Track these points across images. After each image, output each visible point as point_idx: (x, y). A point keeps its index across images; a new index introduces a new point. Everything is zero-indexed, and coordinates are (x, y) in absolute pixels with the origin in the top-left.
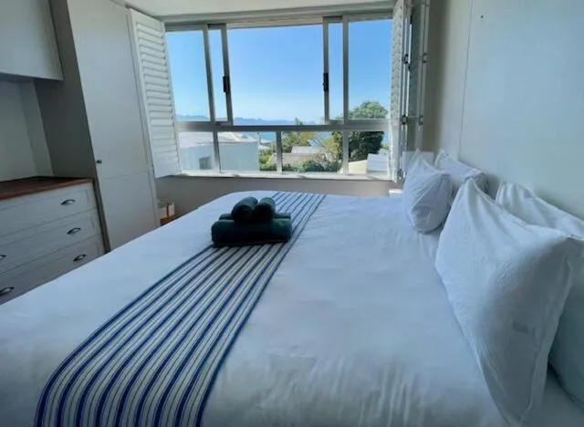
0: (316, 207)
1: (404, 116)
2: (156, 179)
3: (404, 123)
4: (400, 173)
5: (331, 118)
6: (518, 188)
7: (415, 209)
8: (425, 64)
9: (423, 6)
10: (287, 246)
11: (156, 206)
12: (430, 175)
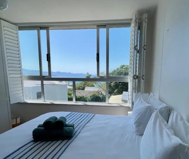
0: (89, 121)
1: (135, 75)
2: (10, 104)
3: (135, 79)
4: (133, 103)
5: (100, 75)
6: (178, 115)
7: (135, 123)
8: (145, 51)
9: (144, 22)
10: (70, 141)
11: (10, 118)
12: (143, 106)
